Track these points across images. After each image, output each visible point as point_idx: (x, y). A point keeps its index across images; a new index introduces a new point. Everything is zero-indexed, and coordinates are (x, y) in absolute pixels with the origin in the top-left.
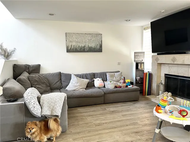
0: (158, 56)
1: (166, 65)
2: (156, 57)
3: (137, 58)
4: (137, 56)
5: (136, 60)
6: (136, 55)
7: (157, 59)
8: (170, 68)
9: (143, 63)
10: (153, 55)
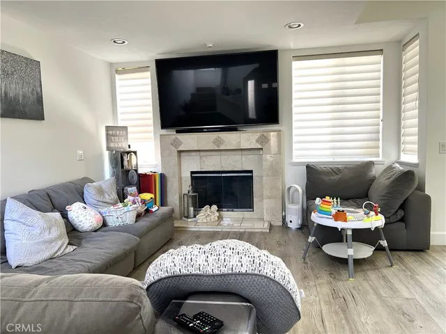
0: (178, 137)
1: (193, 154)
2: (173, 137)
3: (112, 142)
4: (112, 135)
5: (112, 145)
6: (111, 132)
7: (176, 143)
8: (204, 159)
9: (135, 153)
10: (161, 133)
